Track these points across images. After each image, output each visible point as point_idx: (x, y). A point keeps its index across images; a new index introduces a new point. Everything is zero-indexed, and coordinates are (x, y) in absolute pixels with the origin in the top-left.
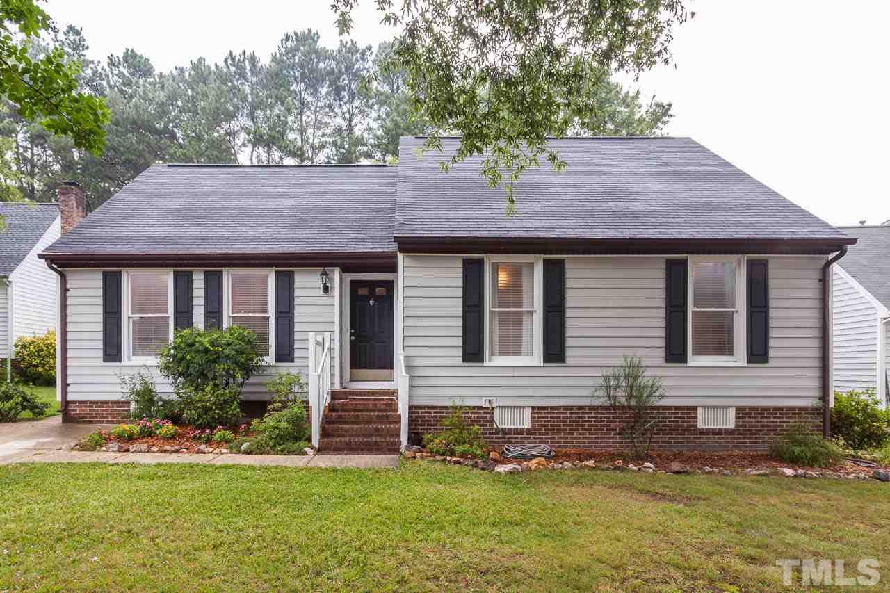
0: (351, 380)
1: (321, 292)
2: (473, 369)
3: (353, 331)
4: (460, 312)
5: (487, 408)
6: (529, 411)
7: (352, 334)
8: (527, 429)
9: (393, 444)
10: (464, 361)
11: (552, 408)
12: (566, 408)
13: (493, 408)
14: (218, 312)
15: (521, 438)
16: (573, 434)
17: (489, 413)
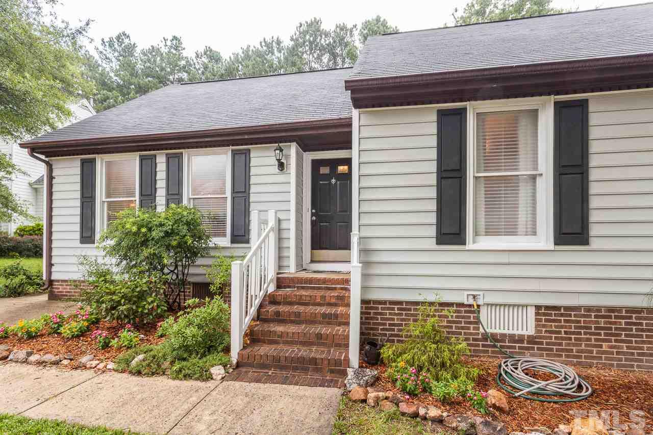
0: (312, 261)
1: (275, 169)
2: (451, 253)
3: (314, 211)
4: (433, 180)
5: (470, 306)
6: (532, 311)
7: (313, 215)
8: (529, 336)
9: (338, 363)
10: (438, 243)
11: (567, 308)
12: (589, 309)
13: (478, 306)
14: (178, 194)
15: (520, 348)
16: (601, 346)
17: (473, 312)
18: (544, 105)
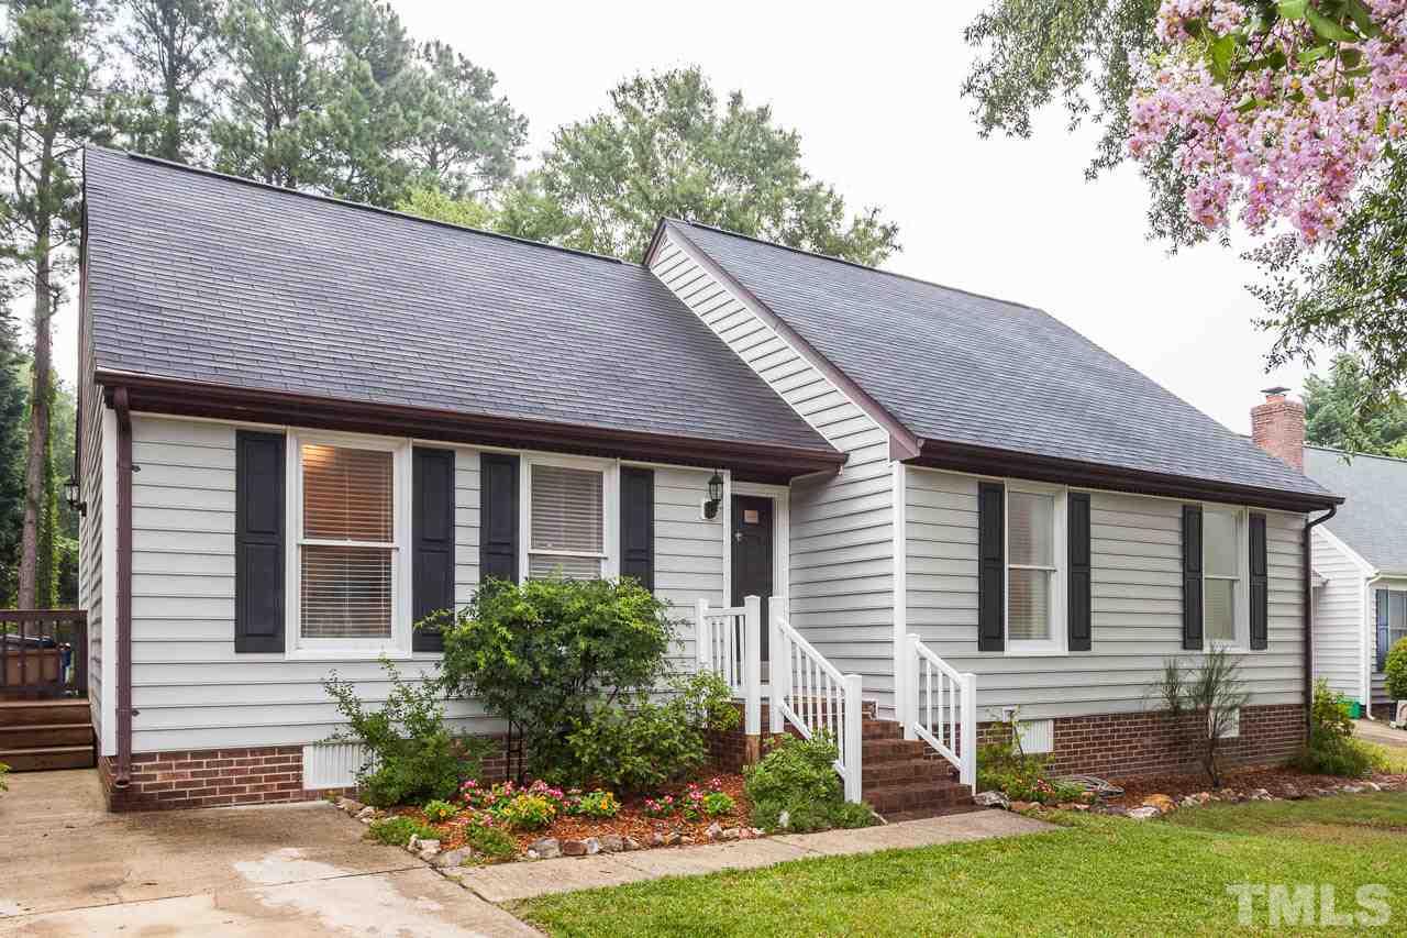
1: (704, 516)
2: (991, 662)
4: (975, 569)
6: (1051, 725)
8: (1049, 754)
10: (980, 649)
12: (1089, 719)
16: (1096, 757)
17: (1008, 732)
18: (1059, 492)
